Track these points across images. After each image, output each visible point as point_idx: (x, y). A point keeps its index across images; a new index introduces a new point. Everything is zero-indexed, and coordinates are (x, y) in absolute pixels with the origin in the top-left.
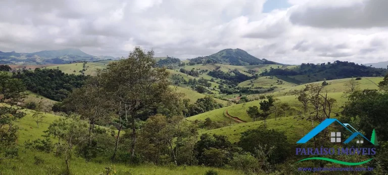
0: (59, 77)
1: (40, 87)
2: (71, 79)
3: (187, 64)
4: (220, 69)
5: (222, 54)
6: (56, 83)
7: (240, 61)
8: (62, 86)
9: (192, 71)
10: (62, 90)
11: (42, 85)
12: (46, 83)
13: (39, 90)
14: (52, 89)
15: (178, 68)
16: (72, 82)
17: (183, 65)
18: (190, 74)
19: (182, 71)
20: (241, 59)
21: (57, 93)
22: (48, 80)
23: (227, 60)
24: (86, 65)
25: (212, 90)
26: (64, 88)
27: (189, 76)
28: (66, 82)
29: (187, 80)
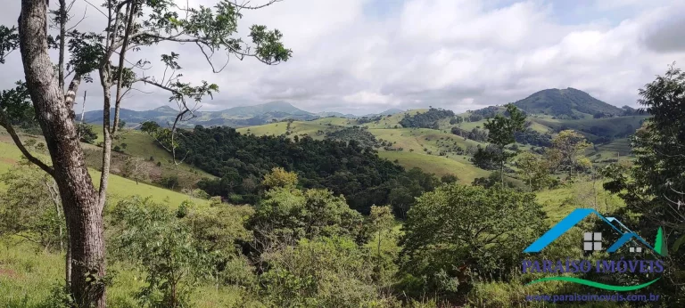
0: (232, 139)
1: (199, 155)
2: (249, 142)
3: (465, 119)
4: (530, 127)
5: (538, 99)
6: (225, 150)
7: (574, 111)
8: (233, 154)
9: (474, 131)
10: (231, 160)
11: (202, 152)
12: (208, 148)
13: (197, 160)
14: (217, 159)
15: (449, 127)
16: (250, 147)
17: (459, 120)
18: (470, 137)
19: (455, 132)
20: (576, 108)
21: (224, 164)
22: (212, 143)
23: (546, 110)
24: (292, 125)
25: (512, 165)
26: (237, 157)
27: (468, 140)
28: (241, 148)
29: (464, 147)
